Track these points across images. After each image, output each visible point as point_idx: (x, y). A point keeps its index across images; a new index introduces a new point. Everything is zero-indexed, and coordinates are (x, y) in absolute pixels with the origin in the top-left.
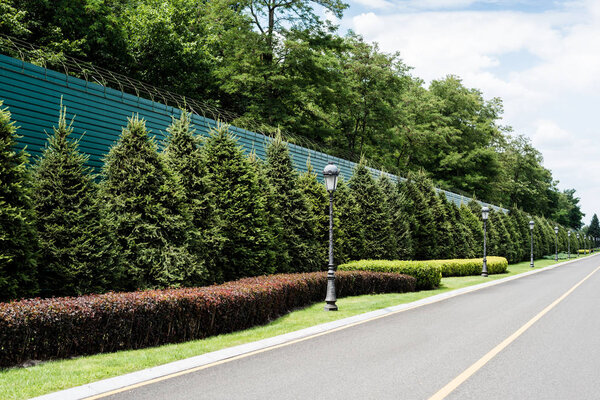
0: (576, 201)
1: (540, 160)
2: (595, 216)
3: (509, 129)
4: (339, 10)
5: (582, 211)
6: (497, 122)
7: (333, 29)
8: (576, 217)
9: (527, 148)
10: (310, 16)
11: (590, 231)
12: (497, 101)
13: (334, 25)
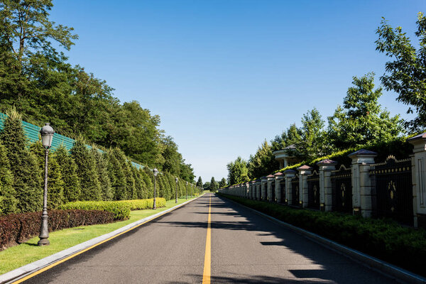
0: (192, 170)
1: (177, 148)
2: (213, 178)
3: (163, 131)
4: (68, 45)
5: (194, 174)
6: (157, 127)
7: (64, 58)
8: (192, 178)
9: (171, 143)
10: (49, 48)
11: (197, 184)
12: (157, 116)
13: (65, 55)
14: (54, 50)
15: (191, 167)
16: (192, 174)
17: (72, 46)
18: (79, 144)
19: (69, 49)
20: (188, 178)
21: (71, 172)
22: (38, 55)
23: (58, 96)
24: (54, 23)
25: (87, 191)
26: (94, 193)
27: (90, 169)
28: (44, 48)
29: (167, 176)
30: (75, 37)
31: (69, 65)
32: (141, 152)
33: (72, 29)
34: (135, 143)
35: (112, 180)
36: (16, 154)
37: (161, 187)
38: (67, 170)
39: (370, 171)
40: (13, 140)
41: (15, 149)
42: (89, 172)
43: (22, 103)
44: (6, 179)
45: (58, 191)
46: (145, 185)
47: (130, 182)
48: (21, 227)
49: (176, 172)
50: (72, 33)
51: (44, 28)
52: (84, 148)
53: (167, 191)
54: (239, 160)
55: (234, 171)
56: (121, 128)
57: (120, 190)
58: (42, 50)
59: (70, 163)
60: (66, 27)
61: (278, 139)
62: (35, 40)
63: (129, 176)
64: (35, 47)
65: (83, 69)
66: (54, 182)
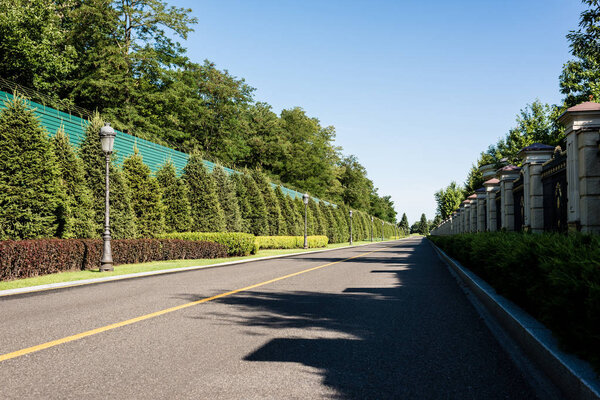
0: (391, 204)
1: (365, 173)
2: (423, 215)
3: (340, 148)
4: (183, 32)
5: (395, 210)
6: (332, 143)
7: (182, 51)
8: (391, 216)
9: (355, 165)
10: (163, 38)
11: (401, 225)
12: (332, 128)
13: (183, 46)
14: (169, 41)
15: (390, 200)
16: (392, 210)
17: (189, 34)
18: (194, 160)
19: (185, 37)
20: (384, 215)
21: (179, 195)
22: (147, 49)
23: (173, 100)
24: (166, 4)
25: (205, 220)
26: (213, 223)
27: (209, 193)
28: (156, 39)
29: (344, 209)
30: (194, 21)
31: (186, 59)
32: (306, 177)
33: (190, 11)
34: (295, 165)
35: (244, 209)
36: (98, 170)
37: (331, 223)
38: (175, 192)
39: (542, 172)
40: (95, 153)
41: (97, 163)
42: (207, 196)
43: (128, 111)
44: (83, 200)
45: (158, 218)
46: (301, 219)
47: (274, 213)
48: (86, 252)
49: (364, 205)
50: (190, 16)
51: (153, 13)
52: (201, 165)
53: (341, 230)
54: (453, 186)
55: (444, 201)
56: (272, 143)
57: (259, 222)
58: (155, 41)
59: (179, 184)
60: (182, 9)
61: (493, 151)
62: (145, 30)
63: (274, 204)
64: (145, 39)
65: (212, 65)
66: (153, 206)
